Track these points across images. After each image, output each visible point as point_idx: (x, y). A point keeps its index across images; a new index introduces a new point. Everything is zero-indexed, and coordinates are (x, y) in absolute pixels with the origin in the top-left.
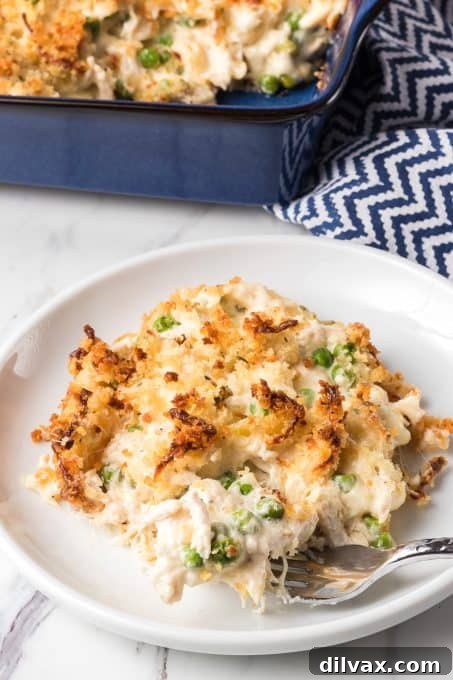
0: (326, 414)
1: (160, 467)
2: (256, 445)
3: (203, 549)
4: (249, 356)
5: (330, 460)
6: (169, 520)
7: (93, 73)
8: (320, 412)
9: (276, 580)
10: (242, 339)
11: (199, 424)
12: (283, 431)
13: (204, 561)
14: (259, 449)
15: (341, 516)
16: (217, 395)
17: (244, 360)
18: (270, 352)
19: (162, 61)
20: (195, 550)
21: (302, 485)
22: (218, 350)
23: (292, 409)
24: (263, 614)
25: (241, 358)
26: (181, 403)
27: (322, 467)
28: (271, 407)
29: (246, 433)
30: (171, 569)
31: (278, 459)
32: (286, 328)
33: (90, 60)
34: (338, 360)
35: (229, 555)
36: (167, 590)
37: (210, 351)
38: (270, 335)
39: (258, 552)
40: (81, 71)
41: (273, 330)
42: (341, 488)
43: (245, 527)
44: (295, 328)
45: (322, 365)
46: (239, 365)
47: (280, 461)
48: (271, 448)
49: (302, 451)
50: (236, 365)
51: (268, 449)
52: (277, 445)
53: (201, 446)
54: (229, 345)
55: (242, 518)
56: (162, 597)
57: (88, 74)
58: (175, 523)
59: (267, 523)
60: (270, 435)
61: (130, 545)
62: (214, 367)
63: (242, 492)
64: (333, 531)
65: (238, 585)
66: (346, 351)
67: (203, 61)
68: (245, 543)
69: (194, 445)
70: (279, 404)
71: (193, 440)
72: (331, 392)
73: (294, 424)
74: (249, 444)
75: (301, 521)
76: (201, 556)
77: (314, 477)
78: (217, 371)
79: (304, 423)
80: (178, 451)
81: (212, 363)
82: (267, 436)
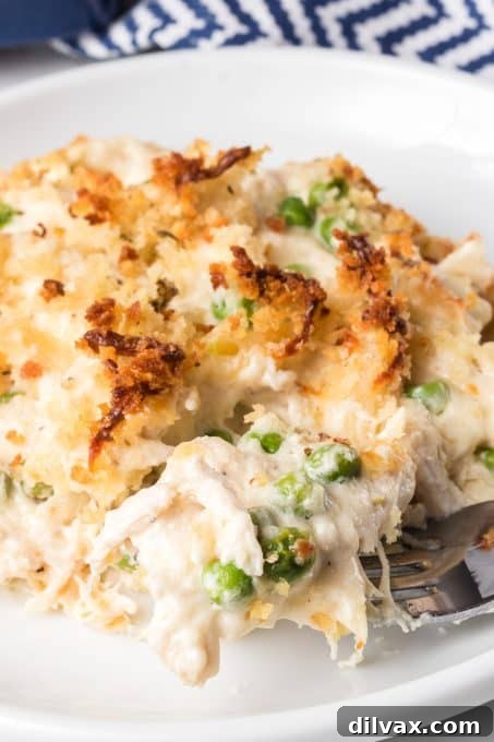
0: (360, 286)
1: (99, 441)
2: (256, 366)
3: (249, 560)
4: (176, 229)
5: (397, 362)
6: (157, 525)
8: (351, 286)
9: (378, 594)
10: (152, 205)
11: (150, 346)
12: (298, 330)
13: (255, 581)
14: (263, 371)
15: (444, 456)
16: (155, 296)
17: (171, 236)
18: (212, 215)
20: (231, 565)
21: (363, 416)
22: (117, 232)
23: (300, 289)
24: (360, 665)
25: (165, 234)
26: (103, 316)
27: (387, 376)
28: (262, 293)
29: (231, 350)
30: (190, 615)
31: (297, 384)
32: (229, 165)
34: (325, 211)
35: (299, 559)
36: (194, 657)
37: (105, 235)
38: (203, 186)
39: (341, 545)
41: (210, 174)
42: (428, 407)
43: (307, 503)
44: (248, 161)
45: (300, 224)
46: (165, 247)
47: (303, 388)
48: (283, 367)
49: (339, 361)
50: (158, 248)
51: (278, 369)
52: (292, 358)
53: (165, 385)
54: (134, 219)
55: (298, 487)
56: (184, 675)
58: (171, 526)
59: (339, 488)
60: (277, 341)
61: (60, 607)
62: (122, 259)
63: (266, 449)
64: (438, 486)
65: (315, 618)
66: (335, 191)
68: (312, 532)
69: (154, 386)
70: (274, 284)
71: (149, 376)
72: (358, 245)
73: (312, 313)
74: (241, 367)
75: (393, 473)
76: (248, 572)
77: (379, 397)
78: (128, 264)
79: (326, 312)
80: (130, 400)
81: (116, 253)
82: (271, 345)
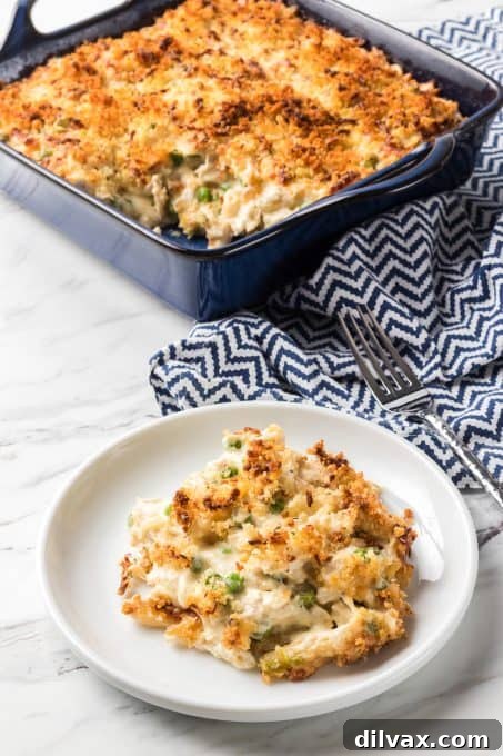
7: (151, 187)
19: (210, 199)
33: (155, 177)
40: (144, 182)
57: (148, 186)
67: (234, 212)
